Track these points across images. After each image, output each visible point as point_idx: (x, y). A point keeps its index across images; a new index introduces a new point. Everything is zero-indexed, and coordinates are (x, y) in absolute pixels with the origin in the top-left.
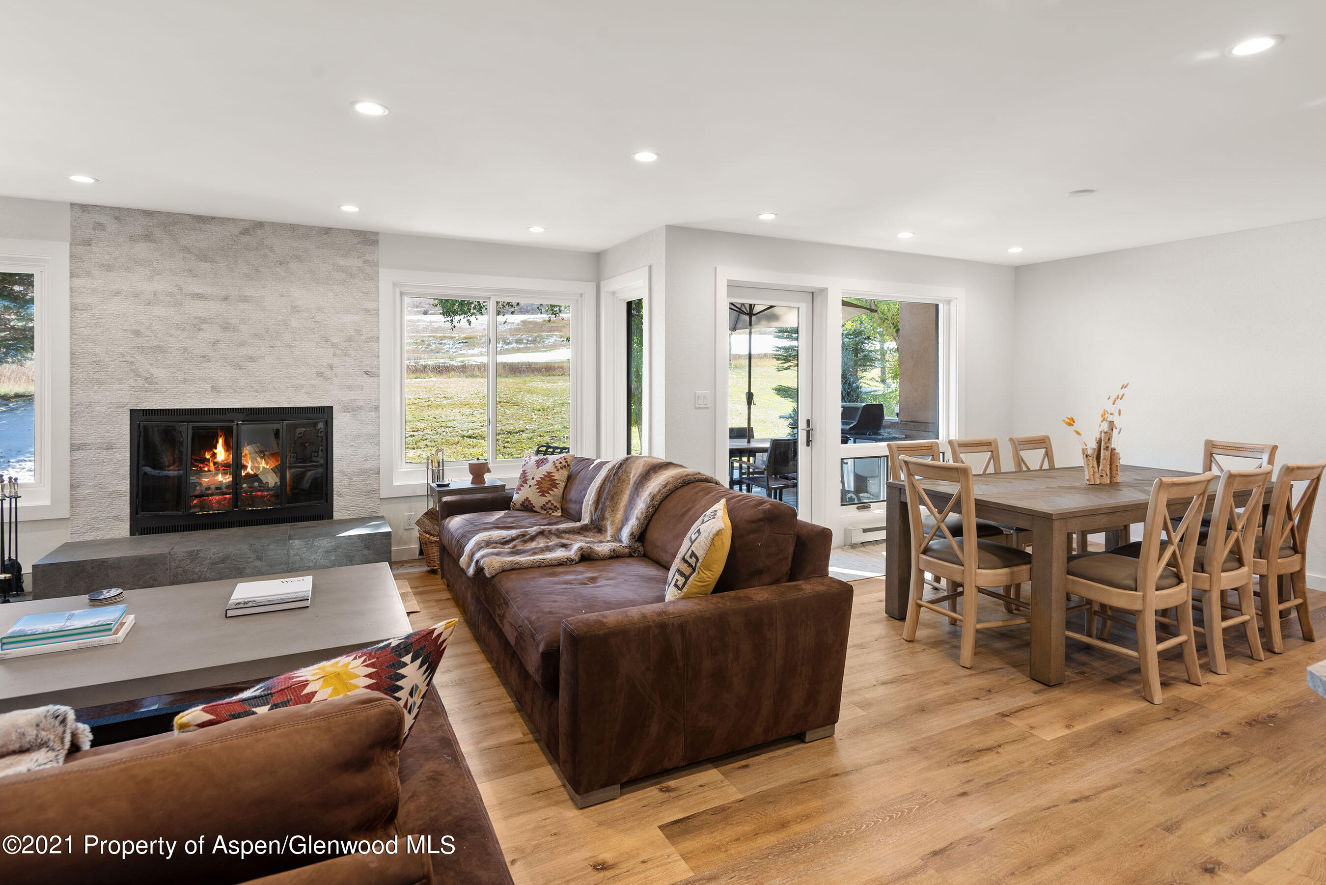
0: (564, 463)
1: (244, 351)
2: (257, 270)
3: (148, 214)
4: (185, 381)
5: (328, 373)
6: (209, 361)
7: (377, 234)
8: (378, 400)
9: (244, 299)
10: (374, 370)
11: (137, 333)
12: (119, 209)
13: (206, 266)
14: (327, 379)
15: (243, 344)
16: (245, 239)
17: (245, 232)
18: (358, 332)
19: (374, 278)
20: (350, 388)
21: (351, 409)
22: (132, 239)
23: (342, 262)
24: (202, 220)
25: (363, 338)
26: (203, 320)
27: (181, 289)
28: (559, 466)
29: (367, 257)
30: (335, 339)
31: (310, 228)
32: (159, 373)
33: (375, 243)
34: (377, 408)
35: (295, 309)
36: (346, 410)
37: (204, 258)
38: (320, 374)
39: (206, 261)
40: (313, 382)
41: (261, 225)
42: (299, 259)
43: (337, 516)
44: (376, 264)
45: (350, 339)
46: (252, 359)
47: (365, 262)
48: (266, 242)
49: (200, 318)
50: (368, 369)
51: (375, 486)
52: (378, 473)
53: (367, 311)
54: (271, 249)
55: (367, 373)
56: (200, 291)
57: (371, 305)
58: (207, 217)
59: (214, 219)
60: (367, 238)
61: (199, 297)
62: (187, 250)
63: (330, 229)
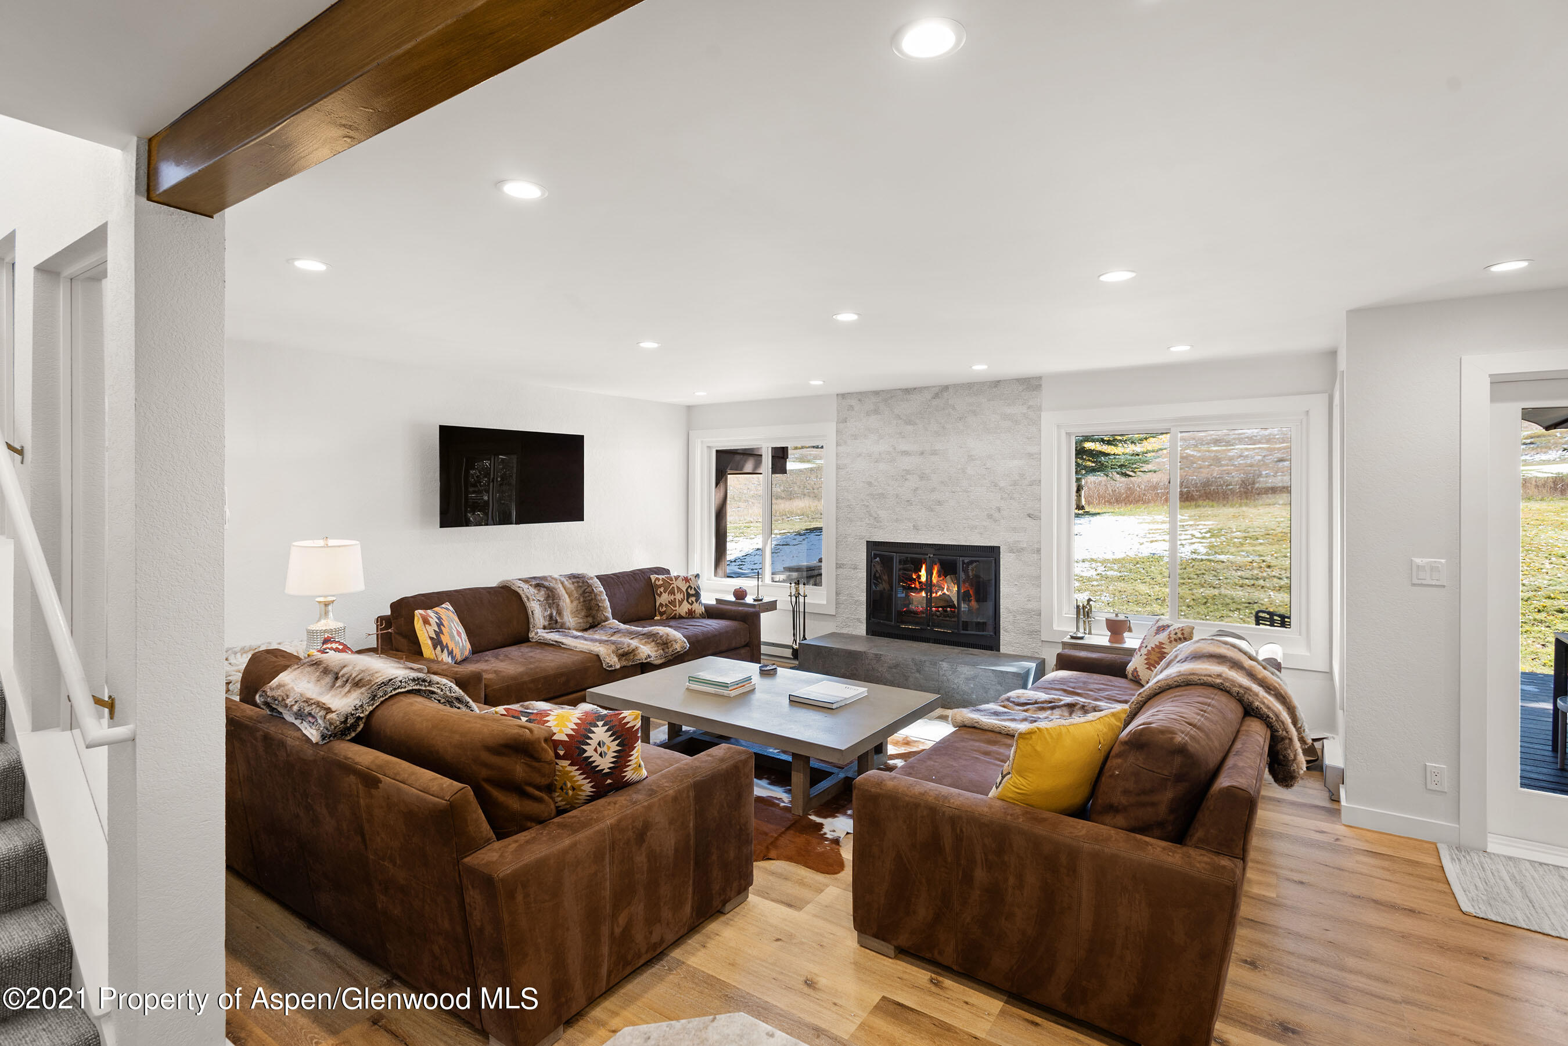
0: (1179, 635)
1: (935, 496)
2: (943, 427)
3: (876, 393)
4: (897, 520)
5: (996, 515)
6: (912, 504)
7: (1040, 378)
8: (1039, 542)
9: (934, 453)
10: (1036, 513)
11: (870, 484)
12: (860, 393)
13: (910, 428)
14: (995, 521)
15: (933, 490)
16: (935, 403)
17: (936, 396)
18: (1022, 476)
19: (1036, 422)
20: (1014, 530)
21: (1014, 550)
22: (868, 414)
23: (1009, 410)
24: (907, 391)
25: (1027, 482)
26: (908, 472)
27: (895, 448)
28: (1173, 636)
29: (1031, 403)
30: (1002, 484)
31: (983, 384)
32: (882, 514)
33: (1038, 387)
34: (1039, 551)
35: (971, 458)
36: (1011, 551)
37: (909, 422)
38: (990, 516)
39: (910, 424)
40: (984, 523)
41: (946, 388)
42: (974, 413)
43: (1003, 649)
44: (1040, 409)
45: (1015, 484)
46: (939, 503)
47: (1029, 408)
48: (950, 402)
49: (906, 470)
50: (1031, 512)
51: (1037, 627)
52: (1040, 615)
53: (1030, 455)
54: (954, 408)
55: (1029, 516)
56: (907, 448)
57: (1034, 450)
58: (911, 389)
59: (915, 389)
60: (1031, 384)
61: (905, 453)
62: (899, 417)
63: (999, 382)
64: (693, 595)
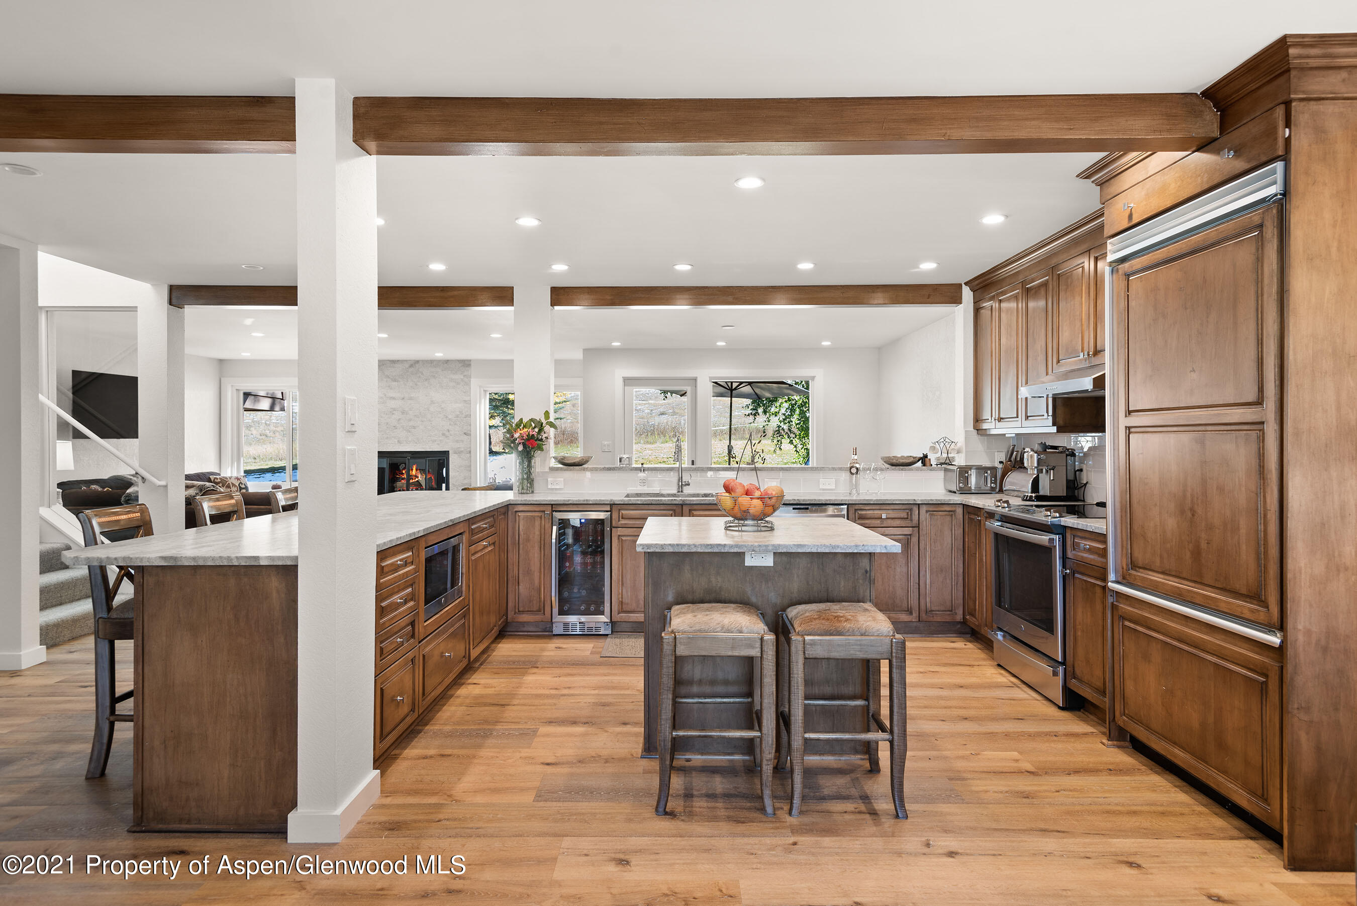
1: (412, 423)
2: (416, 385)
5: (447, 433)
6: (396, 428)
7: (470, 360)
8: (470, 447)
9: (411, 399)
10: (469, 432)
13: (395, 383)
14: (446, 437)
15: (410, 420)
16: (411, 370)
17: (411, 366)
18: (461, 412)
19: (468, 384)
20: (457, 441)
21: (458, 452)
23: (454, 377)
24: (394, 362)
25: (463, 416)
26: (394, 410)
27: (385, 395)
29: (465, 374)
30: (450, 417)
31: (440, 361)
33: (469, 365)
34: (469, 452)
35: (432, 402)
36: (455, 453)
37: (395, 381)
38: (443, 434)
40: (441, 439)
41: (417, 362)
42: (434, 377)
44: (470, 377)
45: (457, 416)
46: (414, 427)
47: (464, 376)
48: (420, 370)
50: (465, 431)
53: (465, 401)
54: (422, 374)
55: (465, 434)
56: (394, 396)
57: (467, 399)
59: (398, 361)
60: (466, 364)
61: (394, 398)
62: (388, 377)
63: (448, 360)
64: (243, 488)
